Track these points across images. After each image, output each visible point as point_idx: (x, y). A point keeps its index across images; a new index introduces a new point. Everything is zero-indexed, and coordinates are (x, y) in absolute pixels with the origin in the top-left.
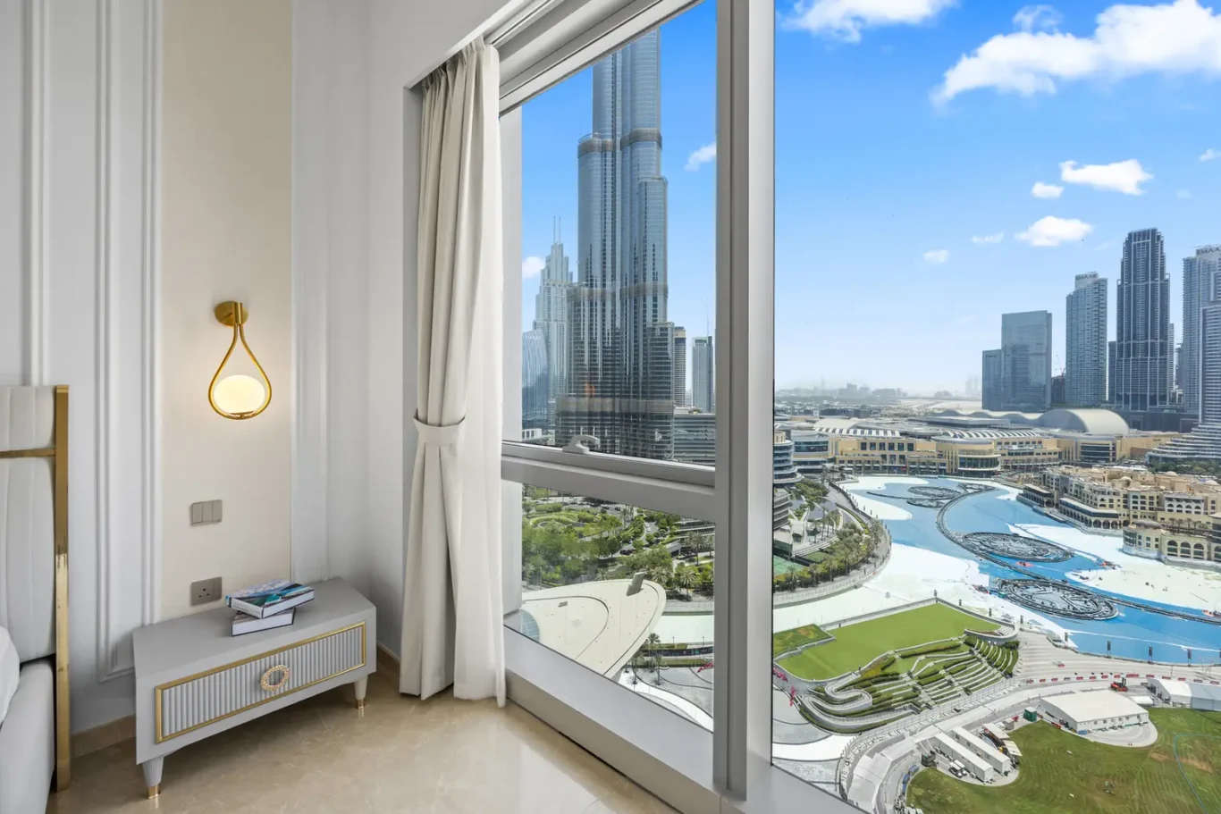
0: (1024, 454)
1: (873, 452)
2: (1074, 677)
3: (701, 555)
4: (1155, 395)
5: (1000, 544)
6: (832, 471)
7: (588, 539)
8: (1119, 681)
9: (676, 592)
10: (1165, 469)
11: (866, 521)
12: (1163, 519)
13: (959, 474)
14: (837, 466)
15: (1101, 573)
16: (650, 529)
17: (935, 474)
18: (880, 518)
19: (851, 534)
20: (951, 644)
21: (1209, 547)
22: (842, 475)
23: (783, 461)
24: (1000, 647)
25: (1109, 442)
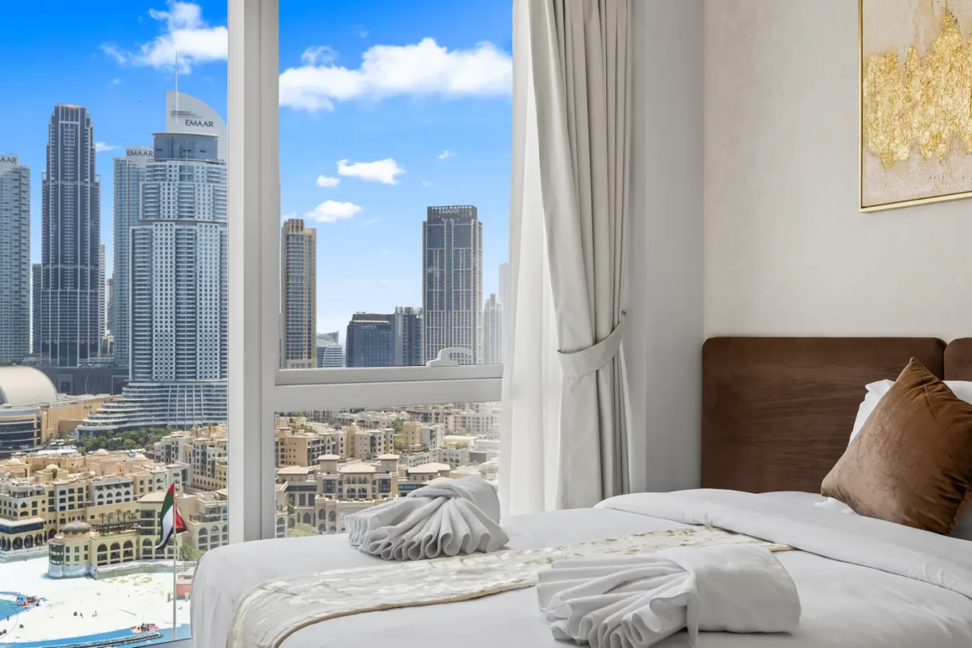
4: (86, 344)
10: (96, 447)
12: (93, 517)
15: (23, 617)
21: (138, 542)
25: (34, 416)
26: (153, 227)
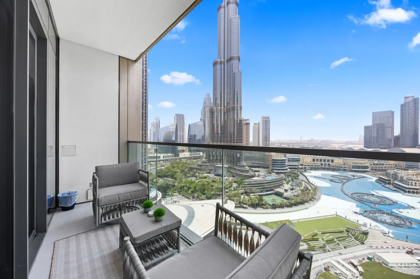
0: (380, 165)
1: (318, 162)
2: (390, 247)
3: (251, 194)
5: (366, 197)
6: (302, 168)
7: (214, 187)
8: (410, 250)
9: (242, 206)
11: (313, 186)
13: (352, 171)
14: (304, 167)
16: (235, 185)
17: (342, 171)
18: (318, 185)
19: (306, 190)
20: (340, 231)
22: (305, 170)
23: (283, 165)
24: (360, 233)
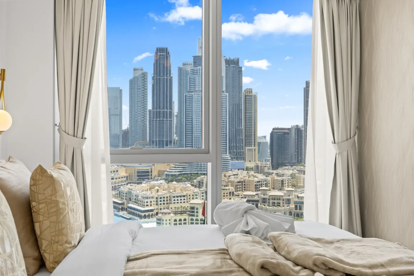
4: (168, 140)
10: (172, 181)
12: (172, 208)
21: (188, 219)
25: (149, 168)
26: (193, 93)
